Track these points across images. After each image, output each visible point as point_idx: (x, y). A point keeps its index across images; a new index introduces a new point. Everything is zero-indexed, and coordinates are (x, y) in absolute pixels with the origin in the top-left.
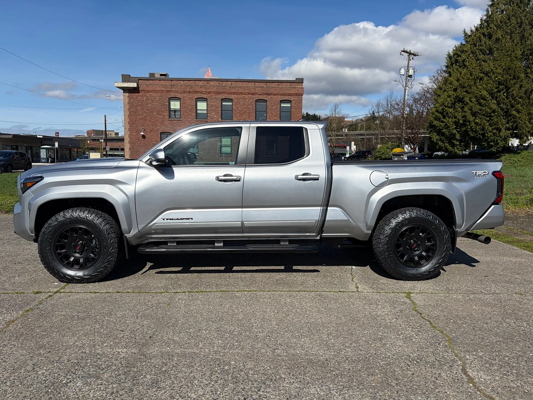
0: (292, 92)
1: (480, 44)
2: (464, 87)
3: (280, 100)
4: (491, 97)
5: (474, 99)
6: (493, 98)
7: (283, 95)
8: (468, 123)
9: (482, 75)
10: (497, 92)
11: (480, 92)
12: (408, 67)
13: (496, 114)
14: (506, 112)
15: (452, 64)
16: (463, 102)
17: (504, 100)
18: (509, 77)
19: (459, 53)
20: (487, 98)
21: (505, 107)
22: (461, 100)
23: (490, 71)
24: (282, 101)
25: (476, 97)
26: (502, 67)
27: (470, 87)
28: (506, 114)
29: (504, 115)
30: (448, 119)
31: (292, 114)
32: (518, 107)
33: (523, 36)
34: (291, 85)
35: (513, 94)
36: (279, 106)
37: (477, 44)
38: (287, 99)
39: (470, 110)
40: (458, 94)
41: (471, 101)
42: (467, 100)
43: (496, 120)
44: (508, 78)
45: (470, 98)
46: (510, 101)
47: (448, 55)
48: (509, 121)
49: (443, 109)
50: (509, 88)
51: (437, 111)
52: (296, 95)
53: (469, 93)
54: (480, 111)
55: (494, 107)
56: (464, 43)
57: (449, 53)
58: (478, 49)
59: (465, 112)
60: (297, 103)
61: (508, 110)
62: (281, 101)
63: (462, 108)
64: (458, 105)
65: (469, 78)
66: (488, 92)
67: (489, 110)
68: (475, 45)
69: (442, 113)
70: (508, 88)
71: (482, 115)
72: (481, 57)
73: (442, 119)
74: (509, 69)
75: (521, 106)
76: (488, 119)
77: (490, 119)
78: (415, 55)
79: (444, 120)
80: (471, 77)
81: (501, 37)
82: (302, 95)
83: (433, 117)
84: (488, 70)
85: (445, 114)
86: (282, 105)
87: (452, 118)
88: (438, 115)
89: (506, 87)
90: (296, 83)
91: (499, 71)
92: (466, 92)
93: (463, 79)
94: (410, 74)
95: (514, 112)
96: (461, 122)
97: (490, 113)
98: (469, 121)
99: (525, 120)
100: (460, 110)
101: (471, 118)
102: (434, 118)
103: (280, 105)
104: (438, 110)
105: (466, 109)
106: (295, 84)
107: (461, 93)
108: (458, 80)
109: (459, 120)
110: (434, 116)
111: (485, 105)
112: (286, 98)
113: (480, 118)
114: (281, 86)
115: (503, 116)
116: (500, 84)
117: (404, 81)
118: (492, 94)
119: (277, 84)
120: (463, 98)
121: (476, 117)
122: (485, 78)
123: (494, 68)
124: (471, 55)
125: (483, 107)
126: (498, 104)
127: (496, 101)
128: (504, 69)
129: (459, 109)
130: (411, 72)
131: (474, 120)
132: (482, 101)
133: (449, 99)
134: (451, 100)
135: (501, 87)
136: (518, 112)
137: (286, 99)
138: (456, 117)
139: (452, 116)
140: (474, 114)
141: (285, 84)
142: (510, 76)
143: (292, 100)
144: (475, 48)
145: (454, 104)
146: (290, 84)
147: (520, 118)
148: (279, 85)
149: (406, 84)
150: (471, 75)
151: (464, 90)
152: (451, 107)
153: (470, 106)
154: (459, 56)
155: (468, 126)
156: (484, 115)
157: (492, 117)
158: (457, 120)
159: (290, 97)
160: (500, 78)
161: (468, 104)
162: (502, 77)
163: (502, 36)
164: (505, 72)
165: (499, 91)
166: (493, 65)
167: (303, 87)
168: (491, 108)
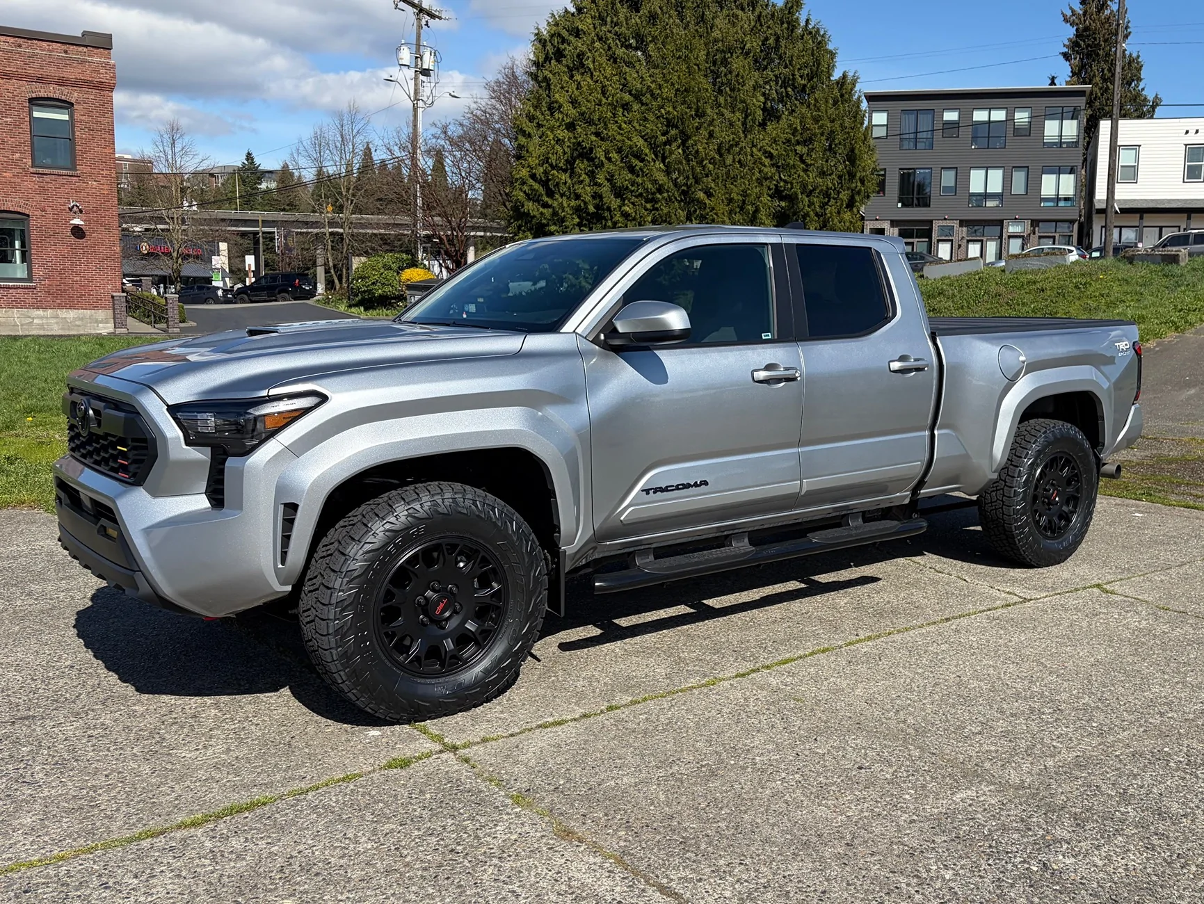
0: (73, 73)
1: (615, 19)
2: (591, 122)
3: (29, 95)
4: (654, 153)
5: (615, 155)
6: (656, 156)
7: (39, 79)
8: (606, 214)
9: (627, 97)
10: (665, 144)
11: (629, 139)
12: (418, 45)
13: (665, 195)
14: (684, 193)
15: (547, 59)
16: (591, 160)
17: (681, 163)
18: (688, 111)
19: (565, 34)
20: (646, 155)
21: (681, 180)
22: (586, 154)
23: (644, 89)
24: (35, 102)
25: (619, 151)
26: (673, 84)
27: (605, 124)
28: (685, 199)
29: (682, 200)
30: (560, 200)
31: (78, 148)
32: (708, 182)
33: (702, 17)
34: (66, 52)
35: (697, 152)
36: (25, 114)
37: (609, 19)
38: (57, 96)
39: (608, 180)
40: (580, 139)
41: (609, 159)
42: (600, 154)
43: (665, 211)
44: (686, 113)
45: (607, 152)
46: (693, 169)
47: (536, 35)
48: (691, 215)
49: (545, 172)
50: (689, 138)
51: (533, 176)
52: (90, 85)
53: (602, 139)
54: (632, 185)
55: (662, 178)
56: (572, 9)
57: (538, 29)
58: (610, 32)
59: (600, 185)
60: (95, 114)
61: (689, 187)
62: (31, 100)
63: (592, 175)
64: (581, 166)
65: (600, 101)
66: (646, 140)
67: (650, 186)
68: (603, 20)
69: (545, 183)
70: (685, 137)
71: (636, 197)
72: (621, 52)
73: (546, 199)
74: (686, 90)
75: (714, 180)
76: (649, 206)
77: (653, 206)
78: (433, 16)
79: (550, 202)
80: (604, 100)
81: (659, 11)
82: (112, 90)
83: (525, 192)
84: (639, 86)
85: (551, 187)
86: (36, 114)
87: (569, 198)
88: (536, 186)
89: (682, 132)
90: (86, 46)
91: (667, 92)
92: (597, 134)
93: (588, 101)
94: (425, 66)
95: (701, 195)
96: (591, 209)
97: (653, 194)
98: (609, 209)
99: (723, 214)
100: (587, 180)
101: (615, 203)
102: (527, 195)
103: (30, 114)
104: (535, 175)
105: (601, 178)
106: (81, 49)
107: (585, 135)
108: (574, 102)
109: (585, 203)
110: (526, 188)
111: (643, 172)
112: (51, 91)
113: (633, 203)
114: (29, 48)
115: (679, 202)
116: (670, 124)
117: (412, 83)
118: (653, 147)
119: (12, 40)
120: (591, 149)
121: (623, 200)
122: (636, 107)
123: (652, 83)
124: (597, 44)
125: (638, 176)
126: (668, 172)
127: (664, 165)
128: (678, 90)
129: (584, 176)
130: (428, 62)
131: (620, 207)
132: (635, 162)
133: (558, 148)
134: (565, 153)
135: (673, 132)
136: (709, 195)
137: (51, 95)
138: (578, 197)
139: (567, 193)
140: (619, 193)
141: (44, 44)
142: (690, 108)
143: (73, 101)
144: (603, 28)
145: (571, 163)
146: (65, 47)
147: (713, 209)
148: (20, 46)
149: (416, 92)
150: (604, 93)
151: (593, 129)
152: (565, 171)
153: (608, 173)
154: (564, 41)
155: (606, 220)
156: (641, 195)
157: (656, 202)
158: (582, 205)
159: (66, 90)
160: (671, 109)
161: (603, 164)
162: (674, 108)
163: (661, 8)
164: (679, 99)
165: (668, 142)
166: (650, 76)
167: (112, 62)
168: (655, 181)
